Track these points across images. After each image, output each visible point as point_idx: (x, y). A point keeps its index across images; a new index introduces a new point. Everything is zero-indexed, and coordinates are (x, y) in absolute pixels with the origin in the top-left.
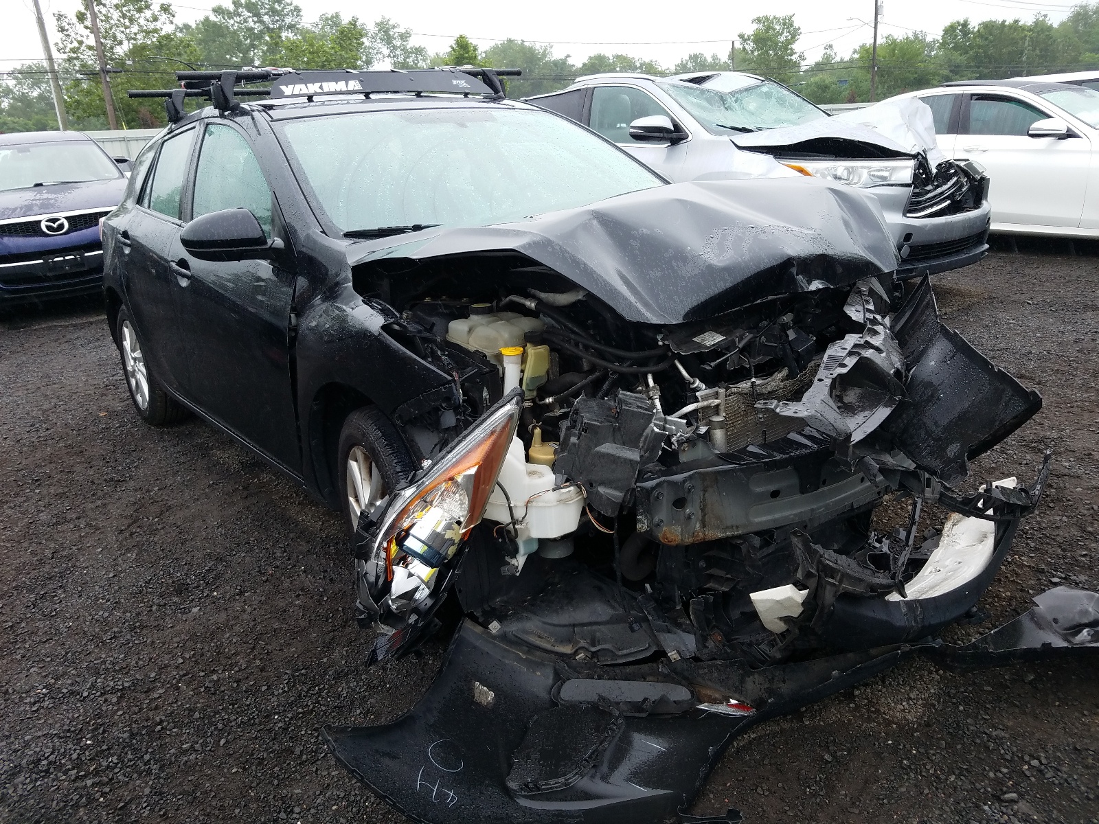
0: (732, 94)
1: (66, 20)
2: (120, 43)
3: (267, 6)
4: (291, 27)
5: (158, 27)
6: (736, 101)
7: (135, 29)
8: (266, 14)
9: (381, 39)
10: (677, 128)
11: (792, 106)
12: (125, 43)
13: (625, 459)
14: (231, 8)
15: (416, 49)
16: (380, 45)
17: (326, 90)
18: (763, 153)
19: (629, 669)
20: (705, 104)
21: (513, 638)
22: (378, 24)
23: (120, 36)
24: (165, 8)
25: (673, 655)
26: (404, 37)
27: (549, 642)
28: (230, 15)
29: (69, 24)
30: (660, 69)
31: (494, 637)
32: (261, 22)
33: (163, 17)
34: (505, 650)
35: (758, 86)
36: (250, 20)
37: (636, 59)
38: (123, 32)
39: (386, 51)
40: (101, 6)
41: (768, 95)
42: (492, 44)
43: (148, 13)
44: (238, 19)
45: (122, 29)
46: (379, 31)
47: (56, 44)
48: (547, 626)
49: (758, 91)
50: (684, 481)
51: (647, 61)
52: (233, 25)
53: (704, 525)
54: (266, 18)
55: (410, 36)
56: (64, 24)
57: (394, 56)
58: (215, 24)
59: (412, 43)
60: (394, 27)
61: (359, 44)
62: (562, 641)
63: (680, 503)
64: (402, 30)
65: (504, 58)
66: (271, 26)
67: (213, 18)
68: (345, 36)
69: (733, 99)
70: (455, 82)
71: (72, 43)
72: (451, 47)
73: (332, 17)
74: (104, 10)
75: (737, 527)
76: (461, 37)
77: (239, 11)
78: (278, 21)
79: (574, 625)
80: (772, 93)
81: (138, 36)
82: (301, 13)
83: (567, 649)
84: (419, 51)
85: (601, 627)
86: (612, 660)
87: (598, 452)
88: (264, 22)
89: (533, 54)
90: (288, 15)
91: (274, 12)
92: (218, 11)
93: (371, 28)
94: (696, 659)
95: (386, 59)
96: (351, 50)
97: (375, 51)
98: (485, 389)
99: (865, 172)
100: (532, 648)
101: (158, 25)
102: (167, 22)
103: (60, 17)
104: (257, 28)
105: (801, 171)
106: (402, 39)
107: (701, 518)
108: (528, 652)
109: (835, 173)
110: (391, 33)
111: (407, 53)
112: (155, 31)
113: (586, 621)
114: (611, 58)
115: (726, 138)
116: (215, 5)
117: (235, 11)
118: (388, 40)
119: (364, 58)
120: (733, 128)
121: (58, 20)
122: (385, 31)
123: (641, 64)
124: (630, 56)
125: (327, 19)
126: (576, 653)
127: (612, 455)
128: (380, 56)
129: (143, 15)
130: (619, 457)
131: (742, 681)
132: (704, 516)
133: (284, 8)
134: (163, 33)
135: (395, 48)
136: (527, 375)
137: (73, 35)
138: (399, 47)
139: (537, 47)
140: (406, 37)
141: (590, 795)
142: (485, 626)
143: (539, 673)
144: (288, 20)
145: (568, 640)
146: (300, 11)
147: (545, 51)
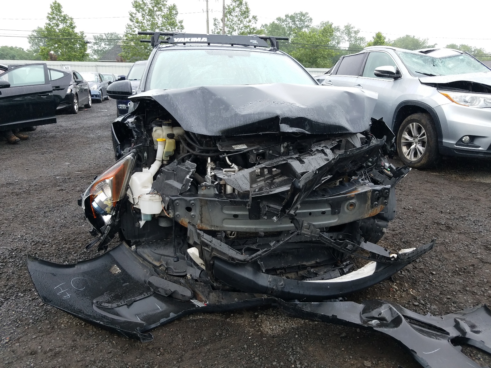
0: (440, 58)
1: (217, 21)
2: (235, 31)
3: (299, 18)
4: (307, 26)
5: (250, 25)
6: (442, 62)
7: (242, 25)
8: (298, 21)
9: (345, 33)
10: (398, 72)
11: (474, 66)
12: (237, 30)
13: (176, 188)
14: (284, 18)
15: (361, 38)
16: (345, 36)
17: (192, 41)
18: (433, 86)
19: (175, 278)
20: (421, 62)
21: (139, 254)
22: (345, 27)
23: (236, 28)
24: (254, 17)
25: (189, 276)
26: (356, 32)
27: (151, 259)
28: (283, 21)
29: (218, 22)
30: (485, 53)
31: (132, 251)
32: (295, 24)
33: (253, 21)
34: (136, 258)
35: (457, 56)
36: (291, 23)
37: (473, 47)
38: (237, 26)
39: (347, 38)
40: (231, 16)
41: (463, 60)
42: (398, 37)
43: (248, 19)
44: (286, 23)
45: (237, 25)
46: (346, 29)
47: (212, 30)
48: (152, 252)
49: (457, 58)
50: (190, 200)
51: (478, 48)
52: (283, 25)
53: (202, 222)
54: (297, 23)
55: (359, 32)
56: (216, 23)
57: (350, 41)
58: (276, 25)
59: (359, 35)
60: (352, 28)
61: (331, 35)
62: (156, 260)
63: (189, 209)
64: (355, 29)
65: (403, 44)
66: (299, 26)
67: (276, 22)
68: (326, 31)
69: (440, 61)
70: (251, 41)
71: (218, 30)
72: (374, 37)
73: (326, 23)
74: (231, 17)
75: (217, 226)
76: (379, 33)
77: (287, 19)
78: (302, 24)
79: (162, 255)
80: (465, 59)
81: (243, 28)
82: (312, 21)
83: (157, 264)
84: (362, 39)
85: (170, 258)
86: (172, 273)
87: (166, 182)
88: (296, 24)
89: (417, 42)
90: (307, 21)
91: (301, 20)
92: (279, 19)
93: (342, 28)
94: (196, 280)
95: (346, 42)
96: (327, 37)
97: (342, 38)
98: (146, 153)
99: (482, 100)
100: (145, 259)
101: (250, 24)
102: (254, 23)
103: (215, 20)
104: (293, 26)
105: (447, 96)
106: (355, 33)
107: (200, 219)
108: (143, 261)
109: (465, 99)
110: (351, 31)
111: (356, 40)
112: (249, 26)
113: (166, 254)
114: (459, 46)
115: (417, 78)
116: (278, 17)
117: (285, 19)
118: (349, 33)
119: (337, 41)
120: (424, 74)
121: (215, 21)
122: (348, 30)
123: (475, 50)
124: (469, 45)
125: (323, 24)
126: (160, 266)
127: (171, 185)
128: (344, 40)
129: (245, 20)
130: (174, 186)
131: (209, 294)
132: (201, 218)
133: (305, 19)
134: (251, 27)
135: (351, 37)
136: (165, 150)
137: (218, 27)
138: (353, 37)
139: (421, 39)
140: (357, 33)
141: (119, 315)
142: (130, 246)
143: (145, 270)
144: (306, 24)
145: (159, 260)
146: (312, 20)
147: (424, 41)
